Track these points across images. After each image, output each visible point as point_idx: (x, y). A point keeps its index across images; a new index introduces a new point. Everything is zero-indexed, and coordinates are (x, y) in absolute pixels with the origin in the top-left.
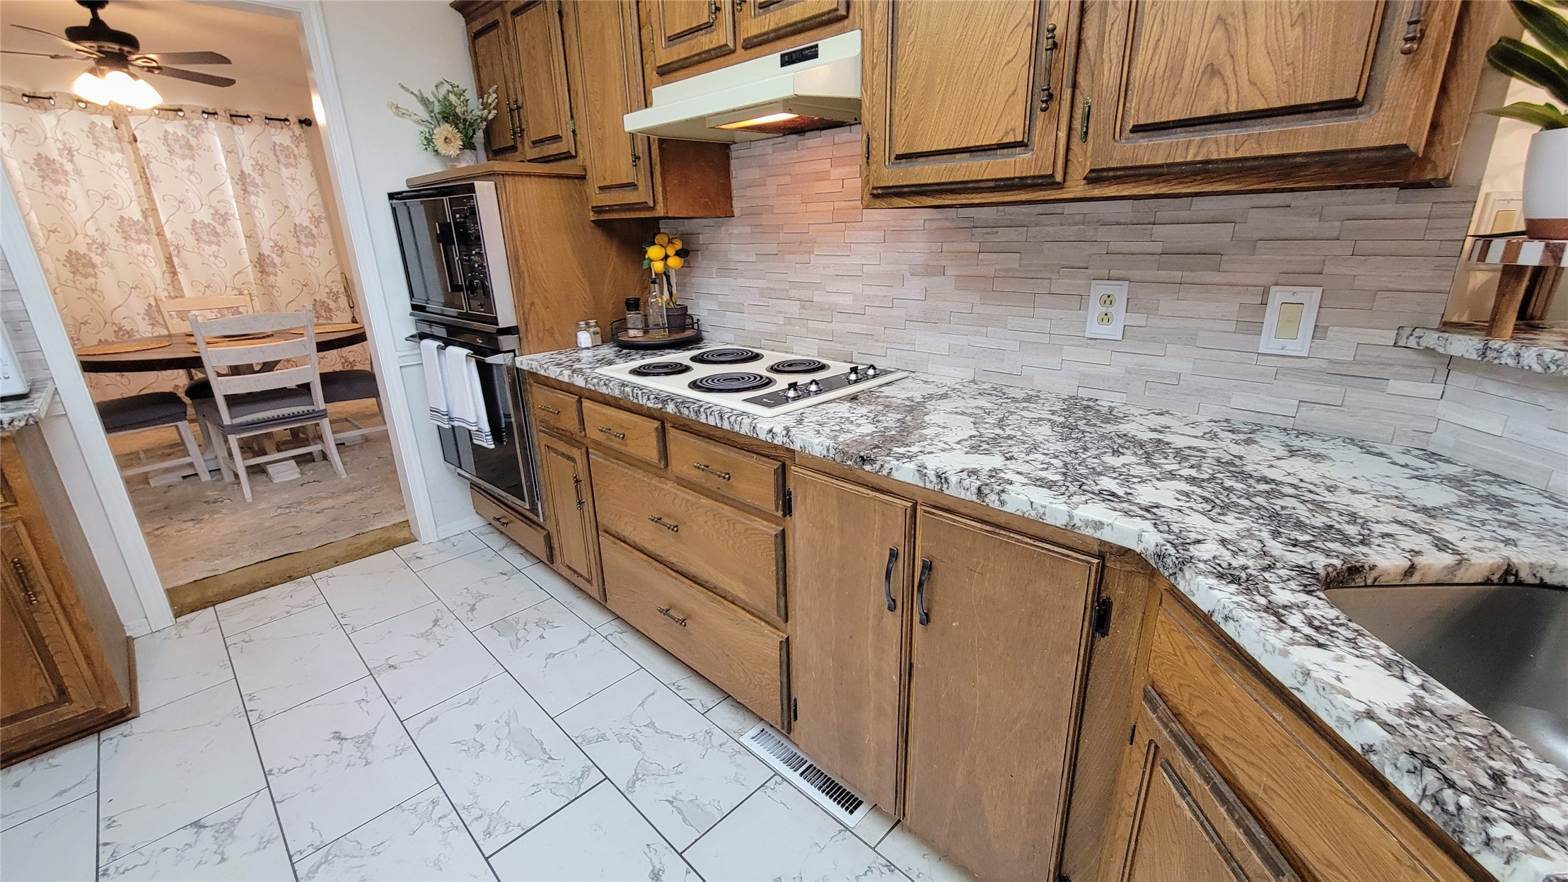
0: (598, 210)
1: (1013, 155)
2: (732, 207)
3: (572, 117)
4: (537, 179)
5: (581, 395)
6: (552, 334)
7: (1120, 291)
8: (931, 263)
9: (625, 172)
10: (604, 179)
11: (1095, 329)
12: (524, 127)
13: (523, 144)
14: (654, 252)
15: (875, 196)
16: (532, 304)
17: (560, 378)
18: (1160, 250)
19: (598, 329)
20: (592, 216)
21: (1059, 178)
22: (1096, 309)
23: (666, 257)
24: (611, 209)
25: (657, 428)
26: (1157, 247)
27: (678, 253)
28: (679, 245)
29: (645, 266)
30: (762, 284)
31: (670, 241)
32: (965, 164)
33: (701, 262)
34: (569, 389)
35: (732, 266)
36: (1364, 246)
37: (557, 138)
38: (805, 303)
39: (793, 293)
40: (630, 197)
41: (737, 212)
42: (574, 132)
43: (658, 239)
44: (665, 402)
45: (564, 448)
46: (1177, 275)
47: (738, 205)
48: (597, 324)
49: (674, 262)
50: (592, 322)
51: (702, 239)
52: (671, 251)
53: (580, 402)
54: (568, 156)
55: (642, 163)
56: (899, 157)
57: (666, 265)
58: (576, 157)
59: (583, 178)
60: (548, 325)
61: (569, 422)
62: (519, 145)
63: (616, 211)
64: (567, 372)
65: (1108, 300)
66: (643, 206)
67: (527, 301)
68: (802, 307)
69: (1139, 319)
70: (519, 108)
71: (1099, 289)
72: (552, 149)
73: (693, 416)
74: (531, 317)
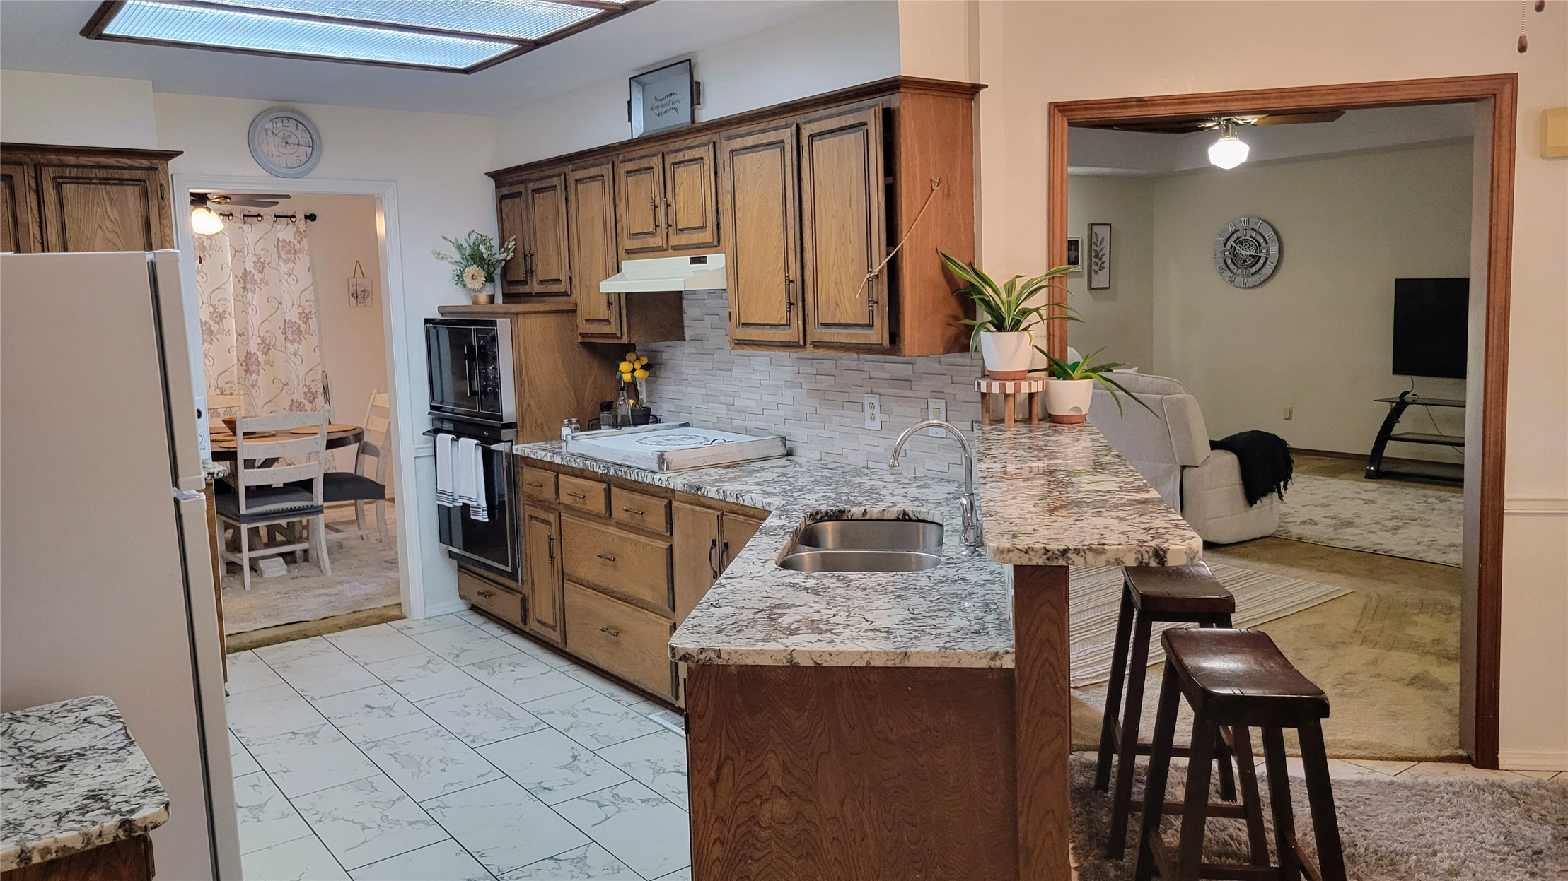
0: (584, 335)
1: (785, 329)
2: (683, 333)
3: (570, 268)
4: (540, 315)
5: (558, 470)
6: (542, 429)
7: (875, 400)
8: (795, 380)
9: (603, 313)
10: (589, 314)
11: (869, 424)
12: (534, 269)
13: (532, 280)
14: (624, 366)
15: (736, 344)
16: (529, 405)
17: (545, 459)
18: (889, 377)
19: (578, 426)
20: (580, 339)
21: (802, 343)
22: (868, 411)
23: (634, 370)
24: (593, 335)
25: (605, 489)
26: (887, 376)
27: (644, 367)
28: (645, 361)
29: (618, 377)
30: (703, 391)
31: (638, 358)
32: (767, 331)
33: (664, 373)
34: (550, 466)
35: (684, 377)
36: (956, 378)
37: (558, 281)
38: (730, 407)
39: (722, 398)
40: (606, 329)
41: (687, 338)
42: (570, 278)
43: (628, 357)
44: (609, 468)
45: (543, 515)
46: (897, 392)
47: (688, 333)
48: (578, 422)
49: (640, 374)
50: (574, 420)
51: (664, 356)
52: (637, 366)
53: (557, 477)
54: (564, 294)
55: (615, 307)
56: (743, 324)
57: (633, 377)
58: (570, 296)
59: (575, 311)
60: (539, 421)
61: (549, 494)
62: (529, 281)
63: (596, 337)
64: (549, 454)
65: (872, 406)
66: (614, 336)
67: (525, 404)
68: (728, 410)
69: (885, 417)
70: (531, 255)
71: (869, 399)
72: (554, 288)
73: (623, 476)
74: (527, 416)
